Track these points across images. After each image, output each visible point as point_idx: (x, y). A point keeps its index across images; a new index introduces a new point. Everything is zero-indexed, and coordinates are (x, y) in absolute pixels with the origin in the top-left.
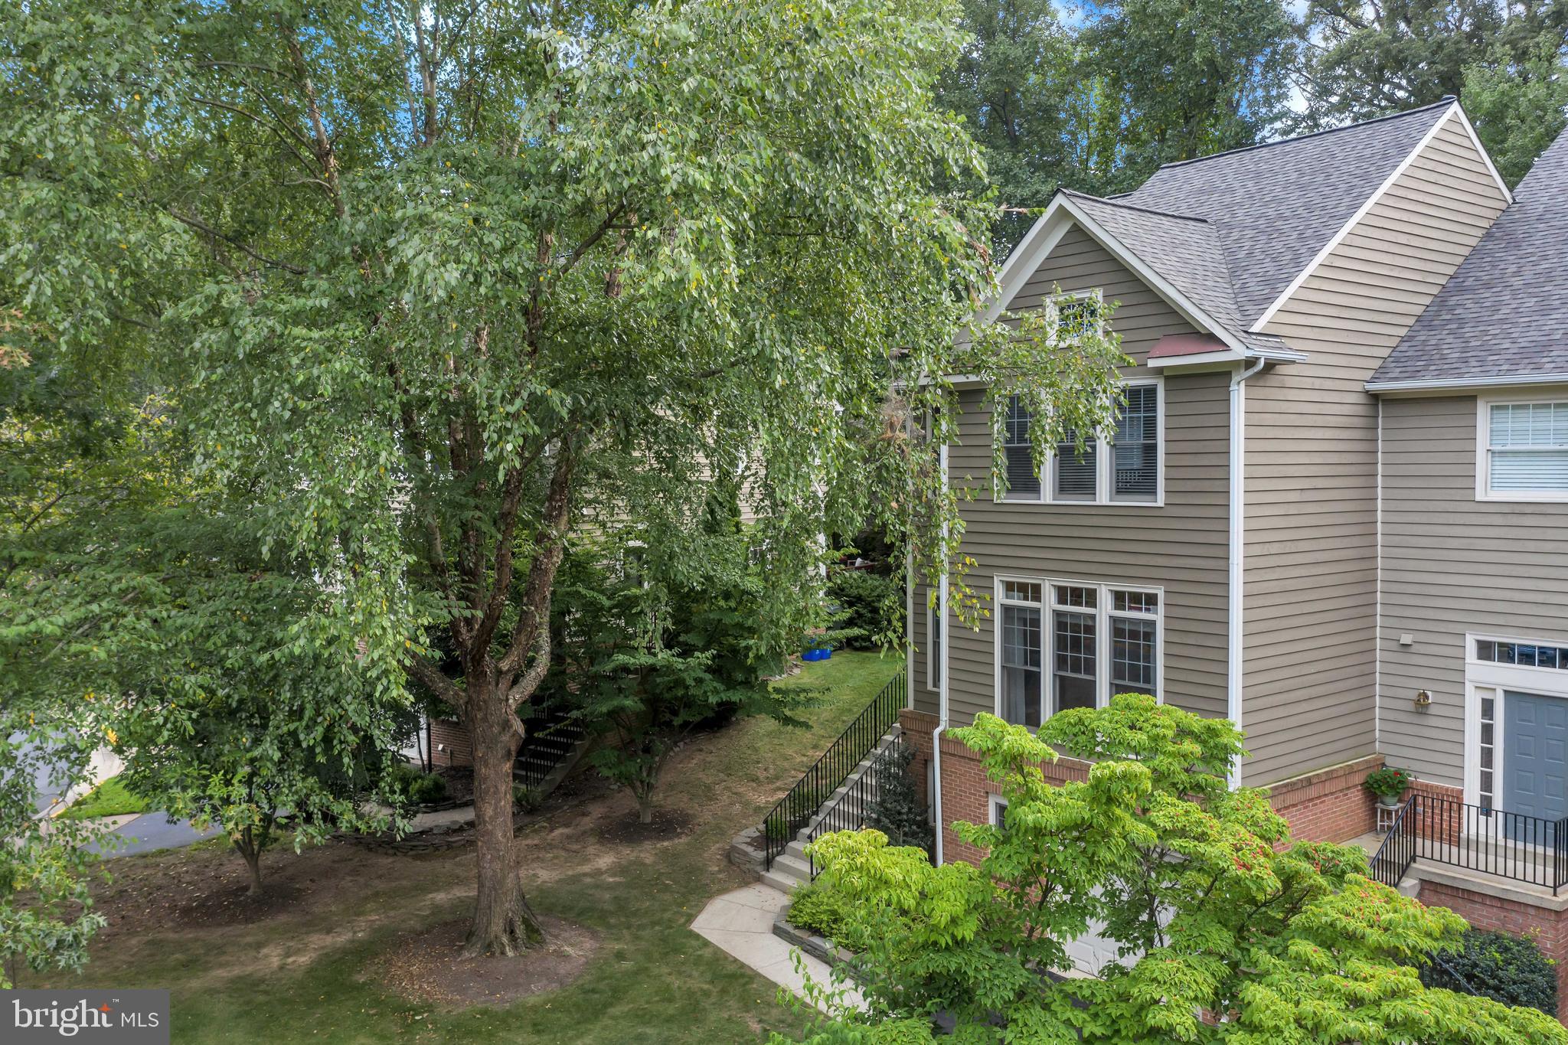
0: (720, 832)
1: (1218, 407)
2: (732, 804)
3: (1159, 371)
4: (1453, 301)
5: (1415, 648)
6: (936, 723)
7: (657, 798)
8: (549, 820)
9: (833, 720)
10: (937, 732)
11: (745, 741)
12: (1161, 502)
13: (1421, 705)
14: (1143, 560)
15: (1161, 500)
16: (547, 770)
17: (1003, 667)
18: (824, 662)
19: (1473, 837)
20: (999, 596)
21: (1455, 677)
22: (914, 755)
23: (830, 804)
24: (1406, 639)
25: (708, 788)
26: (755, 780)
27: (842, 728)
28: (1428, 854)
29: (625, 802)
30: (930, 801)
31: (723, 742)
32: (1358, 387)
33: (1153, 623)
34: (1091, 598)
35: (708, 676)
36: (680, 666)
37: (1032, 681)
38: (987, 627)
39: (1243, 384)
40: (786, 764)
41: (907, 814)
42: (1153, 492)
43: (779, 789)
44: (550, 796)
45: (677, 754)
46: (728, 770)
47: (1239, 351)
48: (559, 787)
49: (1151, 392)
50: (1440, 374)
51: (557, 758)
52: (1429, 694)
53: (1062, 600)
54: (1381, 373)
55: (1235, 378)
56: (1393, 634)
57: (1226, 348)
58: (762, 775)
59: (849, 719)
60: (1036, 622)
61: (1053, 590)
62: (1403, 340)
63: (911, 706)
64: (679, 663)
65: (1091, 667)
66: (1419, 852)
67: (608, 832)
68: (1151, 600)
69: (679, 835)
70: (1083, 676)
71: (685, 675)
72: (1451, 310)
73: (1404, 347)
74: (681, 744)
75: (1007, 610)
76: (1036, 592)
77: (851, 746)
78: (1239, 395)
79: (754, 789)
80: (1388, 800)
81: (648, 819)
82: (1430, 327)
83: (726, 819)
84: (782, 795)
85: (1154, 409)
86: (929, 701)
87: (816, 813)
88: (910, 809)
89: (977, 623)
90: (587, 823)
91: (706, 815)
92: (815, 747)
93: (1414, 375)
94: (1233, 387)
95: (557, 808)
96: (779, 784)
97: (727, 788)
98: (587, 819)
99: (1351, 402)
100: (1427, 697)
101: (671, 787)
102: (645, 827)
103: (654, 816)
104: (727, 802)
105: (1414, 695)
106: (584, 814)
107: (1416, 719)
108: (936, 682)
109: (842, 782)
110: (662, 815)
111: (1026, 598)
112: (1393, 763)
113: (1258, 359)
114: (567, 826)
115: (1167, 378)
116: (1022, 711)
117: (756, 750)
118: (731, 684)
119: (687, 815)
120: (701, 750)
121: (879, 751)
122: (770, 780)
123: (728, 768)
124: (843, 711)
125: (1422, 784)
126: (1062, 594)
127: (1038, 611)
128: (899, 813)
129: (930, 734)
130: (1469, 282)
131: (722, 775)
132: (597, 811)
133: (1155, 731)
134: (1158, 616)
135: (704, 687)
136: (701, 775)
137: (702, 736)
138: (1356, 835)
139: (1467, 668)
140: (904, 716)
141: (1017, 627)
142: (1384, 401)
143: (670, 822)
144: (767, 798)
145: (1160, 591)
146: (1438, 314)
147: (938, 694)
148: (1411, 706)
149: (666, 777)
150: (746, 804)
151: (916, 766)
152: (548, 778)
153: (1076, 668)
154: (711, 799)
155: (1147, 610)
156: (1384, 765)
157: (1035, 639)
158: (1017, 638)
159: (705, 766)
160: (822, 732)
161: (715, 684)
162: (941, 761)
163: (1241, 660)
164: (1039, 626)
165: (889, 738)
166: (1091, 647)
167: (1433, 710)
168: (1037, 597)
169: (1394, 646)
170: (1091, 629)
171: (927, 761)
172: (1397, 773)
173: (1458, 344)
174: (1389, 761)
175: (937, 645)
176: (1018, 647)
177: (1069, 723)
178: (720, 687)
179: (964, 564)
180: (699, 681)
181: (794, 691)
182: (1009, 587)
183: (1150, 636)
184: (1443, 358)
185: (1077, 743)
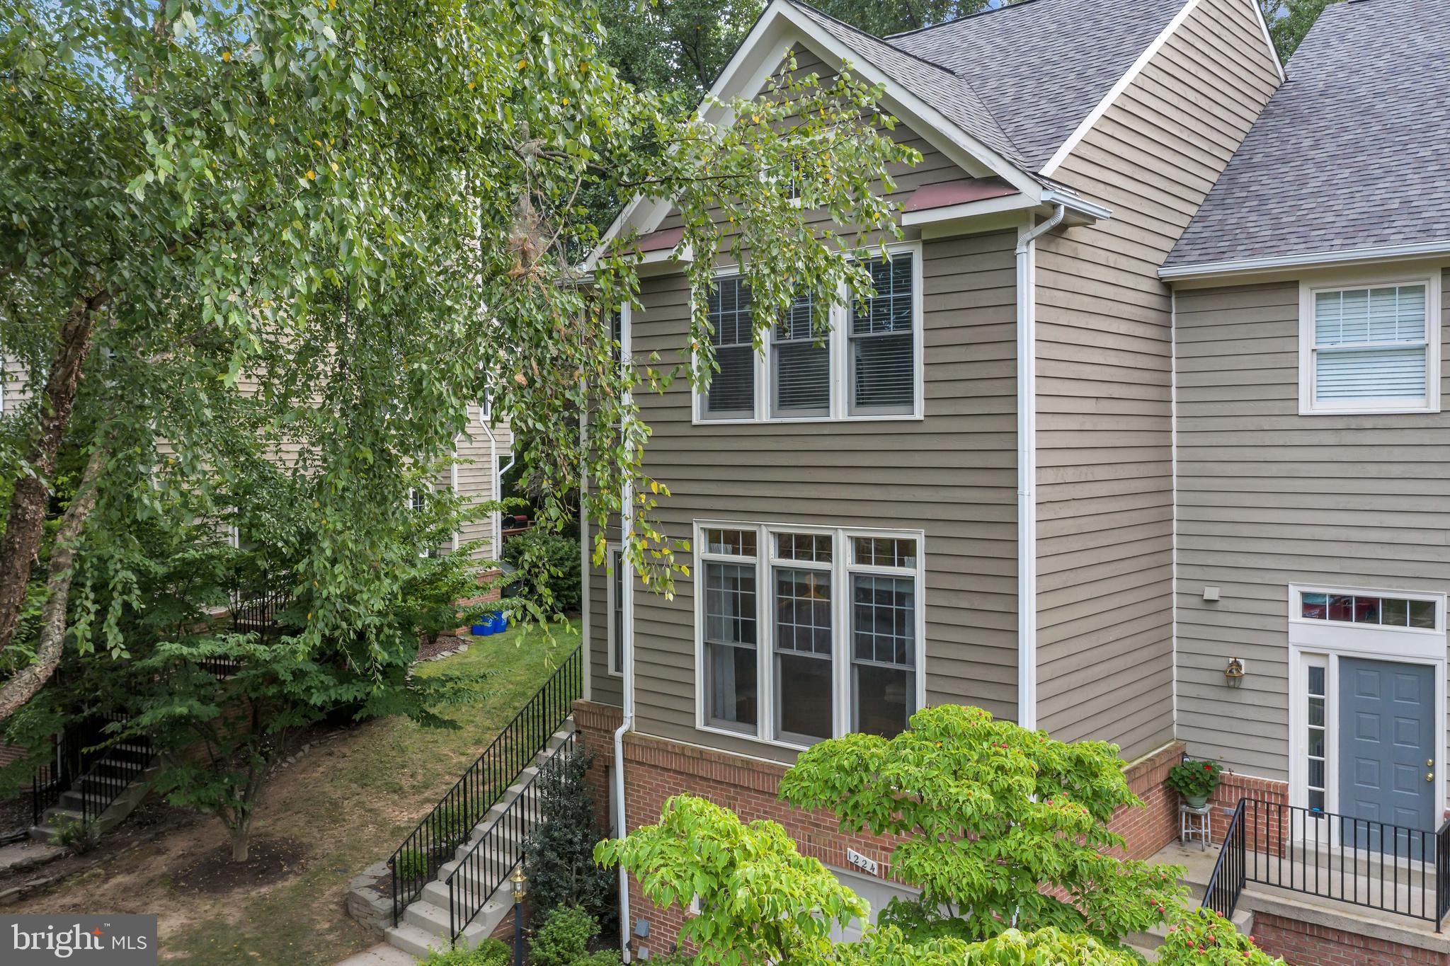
0: (342, 868)
1: (1001, 279)
2: (364, 825)
3: (914, 233)
4: (1244, 178)
5: (1223, 605)
6: (619, 720)
7: (259, 824)
8: (106, 865)
9: (502, 708)
10: (619, 733)
11: (390, 739)
12: (919, 414)
13: (1232, 678)
14: (895, 494)
15: (919, 411)
16: (115, 792)
17: (706, 644)
18: (498, 636)
19: (1311, 847)
20: (701, 549)
21: (1276, 640)
22: (590, 764)
23: (483, 827)
24: (1211, 593)
25: (335, 805)
26: (398, 790)
27: (511, 714)
28: (1262, 876)
29: (214, 834)
30: (612, 823)
31: (363, 740)
32: (1151, 271)
33: (910, 581)
34: (824, 548)
35: (312, 667)
36: (267, 657)
37: (746, 663)
38: (684, 591)
39: (1033, 244)
40: (439, 768)
41: (582, 842)
42: (909, 401)
43: (428, 800)
44: (117, 827)
45: (299, 761)
46: (363, 780)
47: (1031, 195)
48: (132, 815)
49: (904, 264)
50: (1253, 253)
51: (130, 776)
52: (1242, 662)
53: (784, 552)
54: (1174, 257)
55: (1023, 236)
56: (1194, 587)
57: (1013, 190)
58: (406, 783)
59: (520, 704)
60: (750, 583)
61: (771, 538)
62: (1194, 220)
63: (587, 695)
64: (262, 652)
65: (825, 643)
66: (1250, 873)
67: (185, 878)
68: (907, 548)
69: (284, 877)
70: (813, 655)
71: (276, 666)
72: (1244, 187)
73: (1197, 227)
74: (306, 748)
75: (710, 567)
76: (748, 543)
77: (522, 739)
78: (1028, 260)
79: (394, 803)
80: (1195, 801)
81: (244, 856)
82: (1222, 205)
83: (354, 848)
84: (429, 809)
85: (908, 288)
86: (610, 688)
87: (466, 839)
88: (585, 836)
89: (671, 586)
90: (160, 865)
91: (326, 843)
92: (478, 742)
93: (1220, 256)
94: (1021, 249)
95: (120, 845)
96: (428, 794)
97: (360, 804)
98: (161, 859)
99: (1142, 291)
100: (1239, 666)
101: (286, 805)
102: (239, 868)
103: (253, 850)
104: (358, 822)
105: (1222, 664)
106: (159, 852)
107: (1224, 695)
108: (619, 667)
109: (499, 795)
110: (265, 847)
111: (735, 552)
112: (1198, 753)
113: (1055, 206)
114: (129, 871)
115: (926, 244)
116: (732, 700)
117: (403, 751)
118: (345, 677)
119: (301, 845)
120: (331, 754)
121: (550, 752)
122: (416, 790)
123: (364, 776)
124: (515, 696)
125: (1236, 779)
126: (786, 545)
127: (752, 568)
128: (571, 842)
129: (610, 733)
130: (1258, 159)
131: (354, 786)
132: (178, 845)
133: (1003, 782)
134: (917, 571)
135: (309, 682)
136: (328, 788)
137: (334, 736)
138: (1158, 849)
139: (1291, 629)
140: (578, 710)
141: (724, 590)
142: (1177, 292)
143: (275, 858)
144: (408, 815)
145: (919, 537)
146: (1229, 192)
147: (620, 680)
148: (1218, 679)
149: (277, 793)
150: (382, 825)
151: (595, 775)
152: (116, 802)
153: (805, 644)
154: (335, 821)
155: (901, 564)
156: (1184, 754)
157: (748, 605)
158: (725, 605)
159: (335, 774)
160: (488, 723)
161: (323, 677)
162: (625, 772)
163: (1034, 628)
164: (754, 589)
165: (562, 735)
166: (824, 614)
167: (1247, 683)
168: (750, 548)
169: (1195, 602)
170: (824, 590)
171: (608, 768)
172: (1207, 766)
173: (1265, 220)
174: (1190, 749)
175: (619, 615)
176: (726, 616)
177: (840, 768)
178: (329, 680)
179: (650, 494)
180: (299, 675)
181: (438, 680)
182: (714, 537)
183: (905, 597)
184: (1250, 236)
185: (856, 806)
